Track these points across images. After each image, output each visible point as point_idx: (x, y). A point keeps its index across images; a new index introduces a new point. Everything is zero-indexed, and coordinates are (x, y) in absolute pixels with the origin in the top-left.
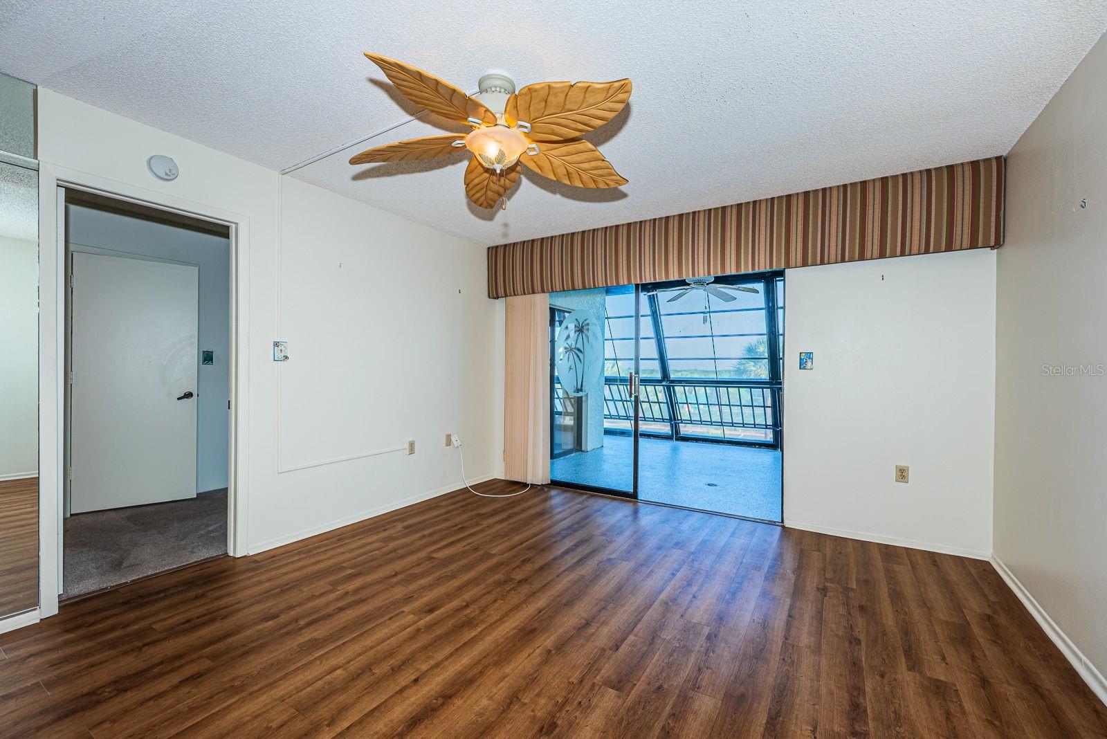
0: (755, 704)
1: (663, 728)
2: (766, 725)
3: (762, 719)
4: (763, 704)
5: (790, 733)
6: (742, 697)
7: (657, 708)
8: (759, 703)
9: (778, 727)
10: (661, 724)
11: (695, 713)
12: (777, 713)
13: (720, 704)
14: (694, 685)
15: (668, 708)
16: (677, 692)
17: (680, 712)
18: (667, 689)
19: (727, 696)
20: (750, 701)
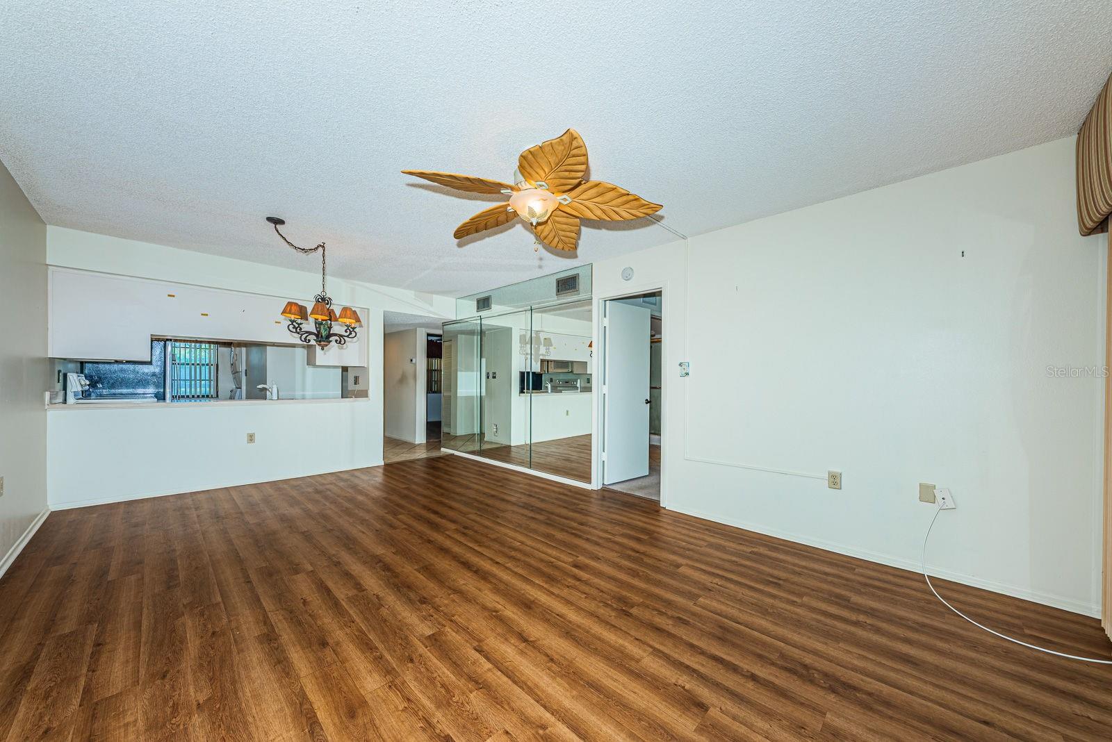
0: (336, 720)
1: (377, 648)
2: (315, 713)
3: (322, 715)
4: (331, 728)
5: (292, 726)
6: (352, 714)
7: (395, 651)
8: (334, 724)
9: (304, 720)
10: (380, 648)
11: (370, 671)
12: (313, 733)
13: (362, 692)
14: (395, 686)
15: (389, 658)
16: (398, 670)
17: (379, 662)
18: (406, 665)
19: (364, 703)
20: (344, 719)
